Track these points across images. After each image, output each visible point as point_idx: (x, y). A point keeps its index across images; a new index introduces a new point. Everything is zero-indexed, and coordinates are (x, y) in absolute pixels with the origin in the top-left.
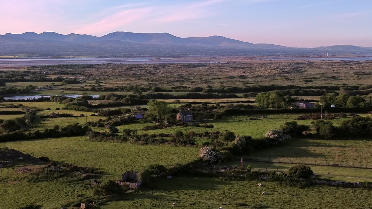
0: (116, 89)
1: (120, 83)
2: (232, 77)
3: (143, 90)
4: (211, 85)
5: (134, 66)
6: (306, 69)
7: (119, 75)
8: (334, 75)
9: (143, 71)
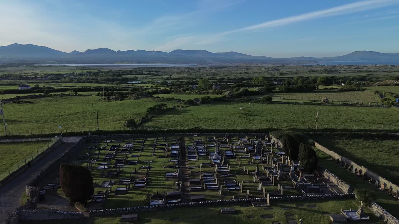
0: (180, 79)
1: (181, 76)
2: (241, 73)
3: (193, 79)
4: (229, 77)
5: (187, 68)
6: (282, 69)
7: (180, 72)
8: (296, 72)
9: (193, 70)
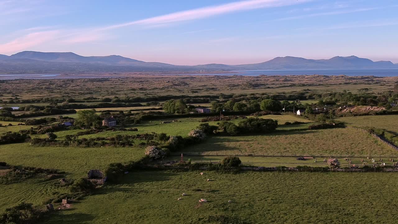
0: (33, 101)
1: (35, 96)
2: (134, 90)
3: (58, 101)
4: (117, 96)
5: (45, 81)
6: (192, 83)
7: (33, 89)
8: (213, 87)
9: (54, 85)
